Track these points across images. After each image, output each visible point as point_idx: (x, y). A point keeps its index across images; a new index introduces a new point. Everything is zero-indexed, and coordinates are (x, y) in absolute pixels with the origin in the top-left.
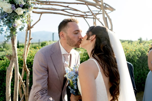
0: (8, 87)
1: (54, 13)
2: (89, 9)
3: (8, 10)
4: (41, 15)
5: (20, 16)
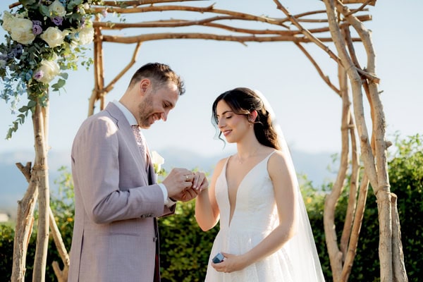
3: (24, 36)
4: (138, 46)
5: (55, 49)
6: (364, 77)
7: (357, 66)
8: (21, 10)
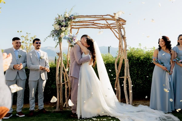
0: (57, 70)
1: (87, 27)
2: (107, 22)
3: (58, 29)
4: (79, 29)
5: (63, 31)
6: (123, 37)
7: (122, 35)
8: (57, 23)
